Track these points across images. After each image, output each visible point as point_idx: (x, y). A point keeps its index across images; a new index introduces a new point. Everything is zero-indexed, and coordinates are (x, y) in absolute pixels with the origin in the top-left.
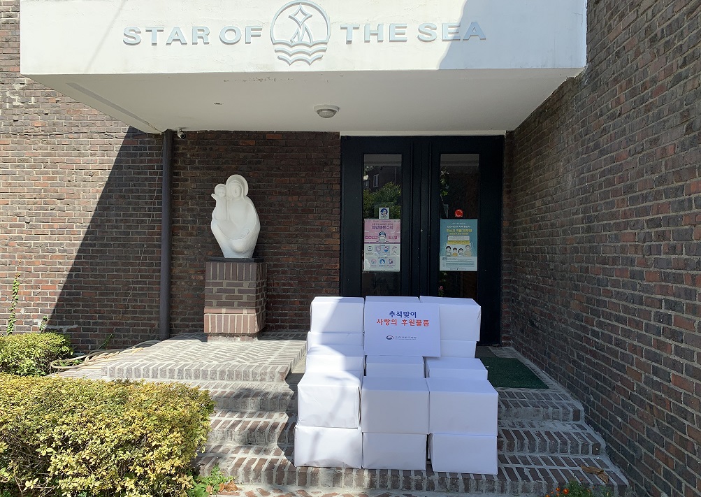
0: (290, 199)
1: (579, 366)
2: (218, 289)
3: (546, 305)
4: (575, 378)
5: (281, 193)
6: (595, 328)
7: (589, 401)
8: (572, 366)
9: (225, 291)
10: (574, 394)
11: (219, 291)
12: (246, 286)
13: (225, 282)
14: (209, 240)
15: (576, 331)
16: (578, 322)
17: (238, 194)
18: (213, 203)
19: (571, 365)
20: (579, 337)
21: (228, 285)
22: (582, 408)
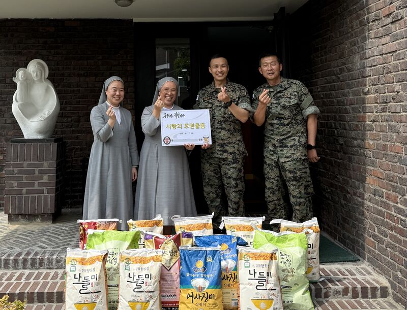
0: (88, 79)
1: (380, 241)
2: (18, 170)
3: (336, 177)
4: (377, 252)
5: (79, 75)
6: (399, 205)
7: (396, 277)
8: (373, 240)
9: (26, 172)
10: (377, 269)
11: (20, 172)
12: (46, 165)
13: (26, 163)
14: (9, 121)
15: (376, 206)
16: (377, 198)
17: (39, 77)
18: (15, 86)
19: (371, 238)
20: (380, 213)
21: (29, 165)
22: (388, 285)
